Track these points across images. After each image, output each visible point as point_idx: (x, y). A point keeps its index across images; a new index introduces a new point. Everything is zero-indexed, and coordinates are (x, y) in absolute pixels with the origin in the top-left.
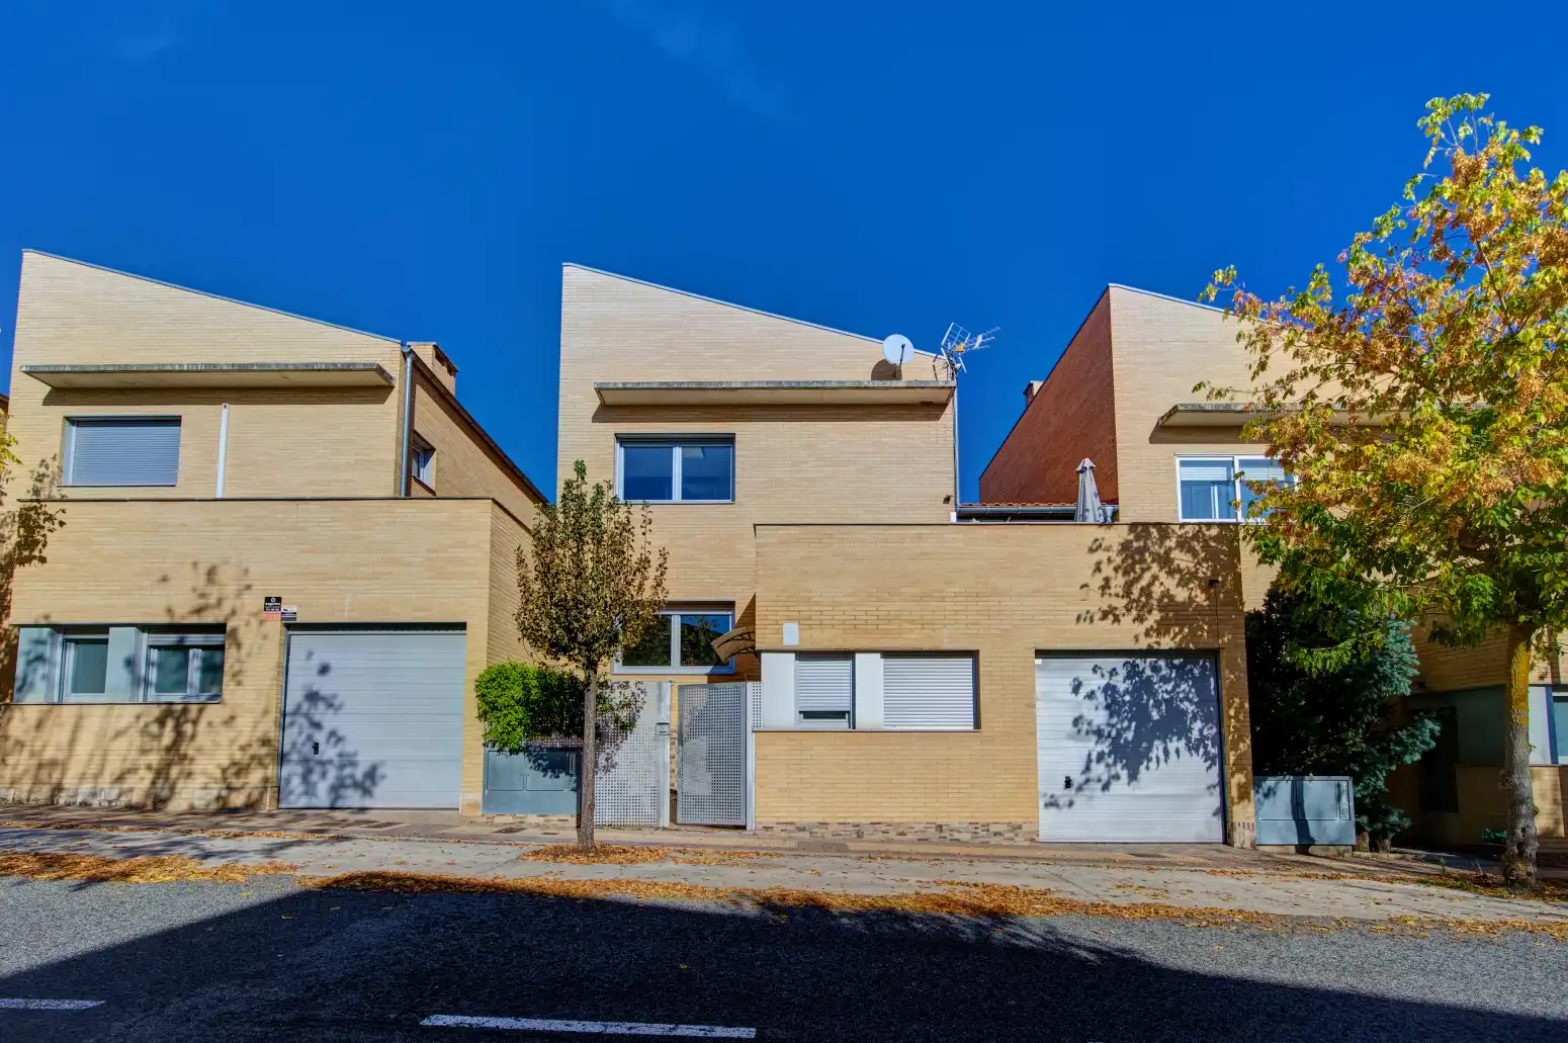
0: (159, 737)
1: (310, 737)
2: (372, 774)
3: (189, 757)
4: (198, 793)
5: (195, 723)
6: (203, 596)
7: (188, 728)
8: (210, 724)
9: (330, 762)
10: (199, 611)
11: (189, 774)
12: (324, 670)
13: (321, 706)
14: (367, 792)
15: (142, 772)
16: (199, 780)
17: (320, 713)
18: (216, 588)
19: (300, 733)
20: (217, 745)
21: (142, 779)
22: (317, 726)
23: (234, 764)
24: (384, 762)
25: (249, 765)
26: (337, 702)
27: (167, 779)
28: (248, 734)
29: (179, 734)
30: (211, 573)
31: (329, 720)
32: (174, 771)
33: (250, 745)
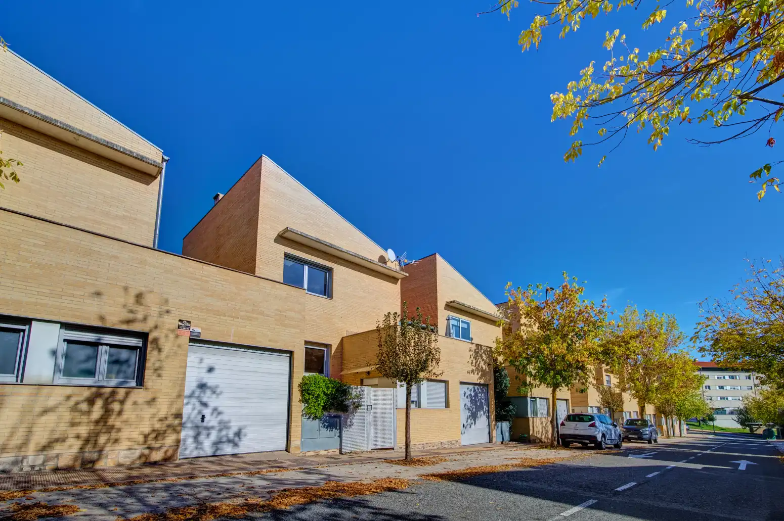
0: (89, 413)
1: (200, 412)
2: (238, 434)
3: (116, 427)
4: (123, 453)
5: (122, 402)
6: (132, 312)
7: (116, 406)
8: (135, 403)
9: (213, 427)
10: (128, 322)
11: (116, 441)
12: (211, 370)
13: (208, 392)
14: (236, 445)
15: (71, 441)
16: (125, 444)
17: (207, 397)
18: (143, 307)
19: (194, 409)
20: (140, 419)
21: (70, 446)
22: (205, 405)
23: (154, 431)
24: (245, 427)
25: (165, 432)
26: (218, 390)
27: (95, 444)
28: (166, 410)
29: (107, 411)
30: (139, 297)
31: (213, 402)
32: (102, 439)
33: (166, 418)
